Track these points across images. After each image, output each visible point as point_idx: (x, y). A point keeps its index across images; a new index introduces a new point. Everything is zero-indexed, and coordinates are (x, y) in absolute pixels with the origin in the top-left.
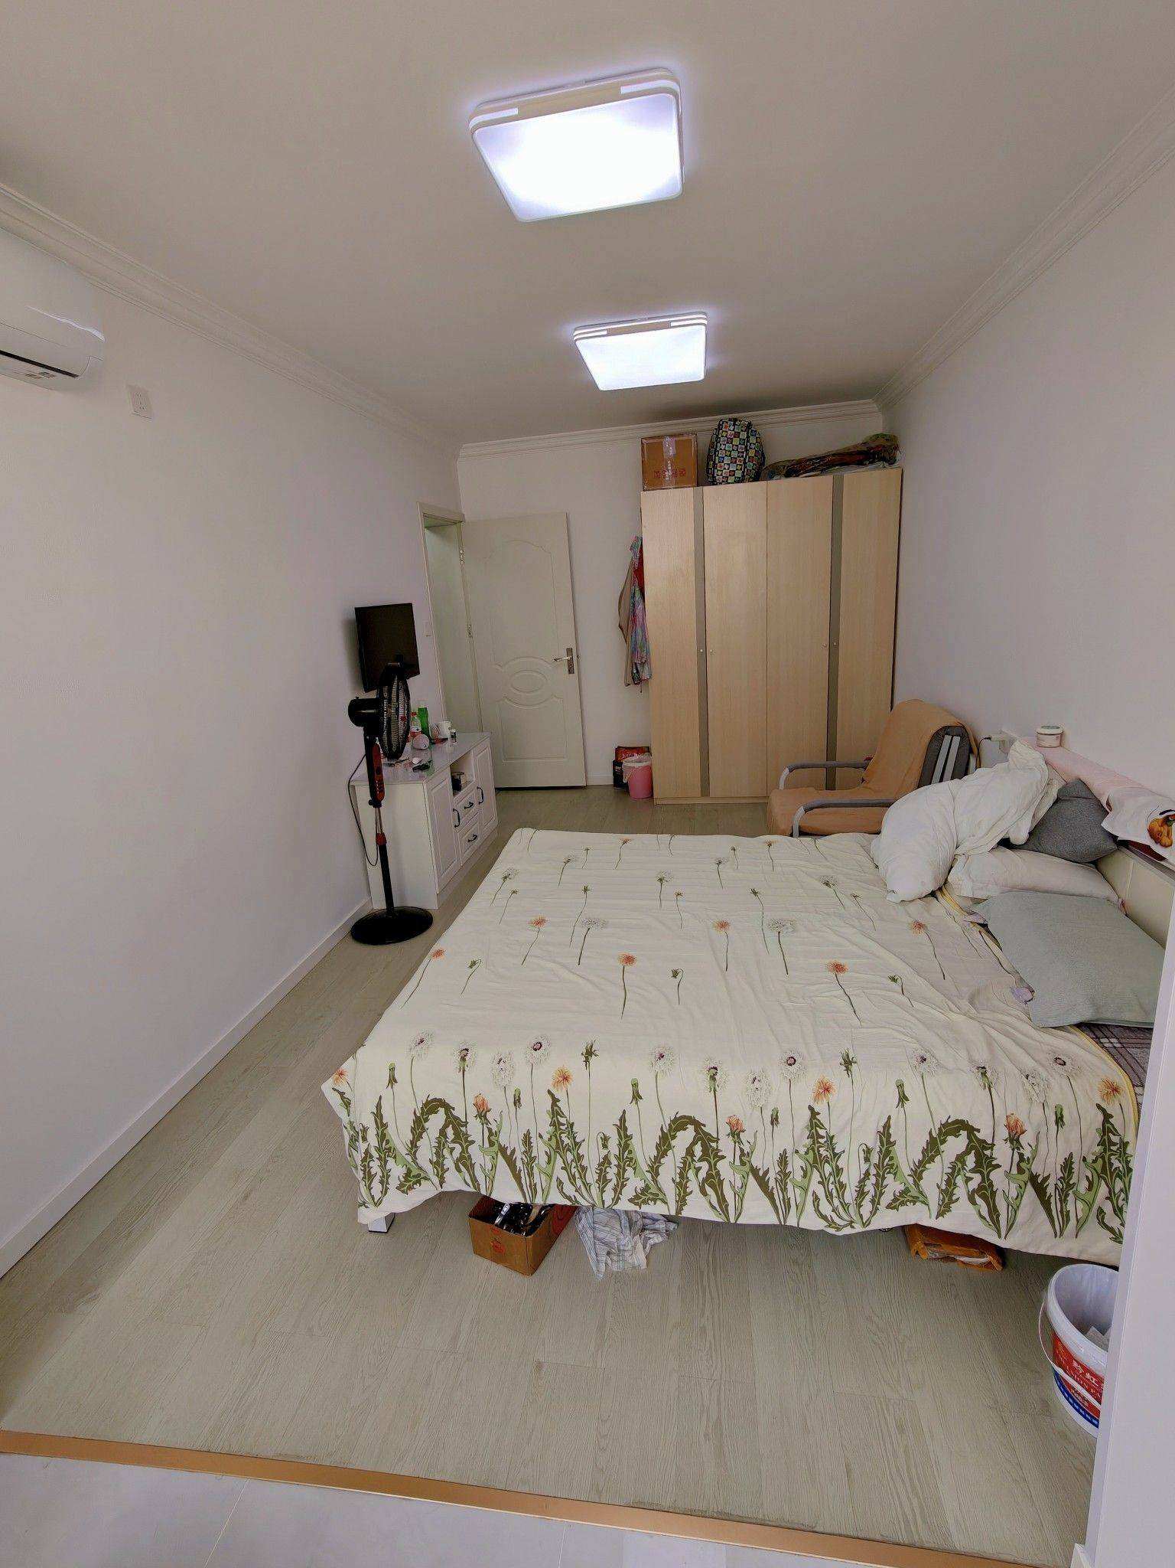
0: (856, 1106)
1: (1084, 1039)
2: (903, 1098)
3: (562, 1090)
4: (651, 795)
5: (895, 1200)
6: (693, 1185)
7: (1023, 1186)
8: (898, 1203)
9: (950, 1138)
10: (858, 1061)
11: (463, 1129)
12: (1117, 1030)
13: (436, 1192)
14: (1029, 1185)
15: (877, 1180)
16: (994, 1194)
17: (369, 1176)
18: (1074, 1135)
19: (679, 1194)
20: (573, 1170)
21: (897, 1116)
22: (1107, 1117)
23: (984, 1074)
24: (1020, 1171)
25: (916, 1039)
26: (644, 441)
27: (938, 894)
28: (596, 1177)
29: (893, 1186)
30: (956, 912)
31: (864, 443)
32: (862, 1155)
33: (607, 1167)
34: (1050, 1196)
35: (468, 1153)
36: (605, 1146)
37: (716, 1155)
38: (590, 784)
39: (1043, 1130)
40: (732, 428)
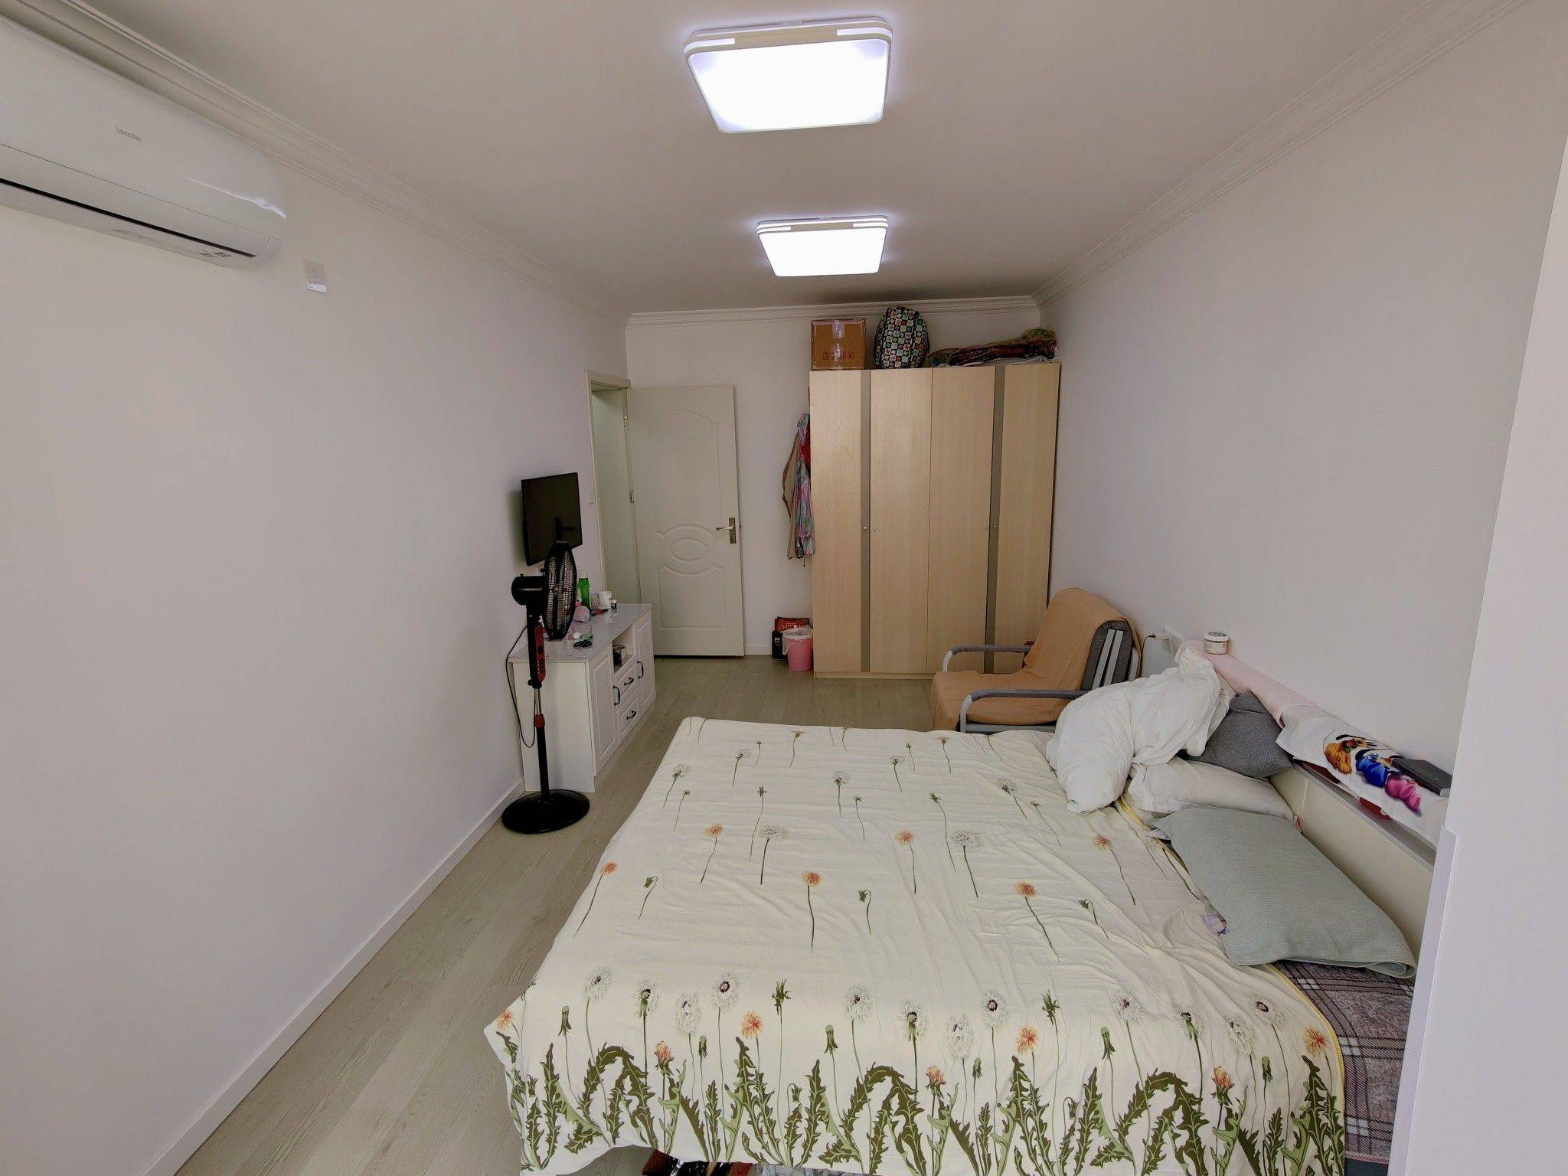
0: (1062, 1056)
1: (1282, 980)
2: (1109, 1049)
3: (751, 1039)
4: (811, 667)
5: (1100, 1155)
6: (889, 1141)
7: (1231, 1143)
8: (1102, 1159)
9: (1157, 1092)
10: (1061, 1006)
11: (643, 1080)
12: (1312, 968)
13: (608, 1149)
14: (1238, 1143)
15: (1082, 1135)
16: (1202, 1151)
17: (535, 1135)
18: (1282, 1090)
19: (874, 1151)
20: (761, 1125)
21: (1103, 1066)
22: (1314, 1070)
23: (1189, 1022)
24: (1229, 1127)
25: (1115, 977)
26: (814, 323)
27: (1118, 804)
28: (785, 1132)
29: (1098, 1141)
30: (1137, 826)
31: (1025, 337)
32: (1067, 1110)
33: (797, 1121)
34: (1258, 1153)
35: (646, 1105)
36: (796, 1099)
37: (914, 1108)
38: (749, 653)
39: (1251, 1083)
40: (900, 316)
